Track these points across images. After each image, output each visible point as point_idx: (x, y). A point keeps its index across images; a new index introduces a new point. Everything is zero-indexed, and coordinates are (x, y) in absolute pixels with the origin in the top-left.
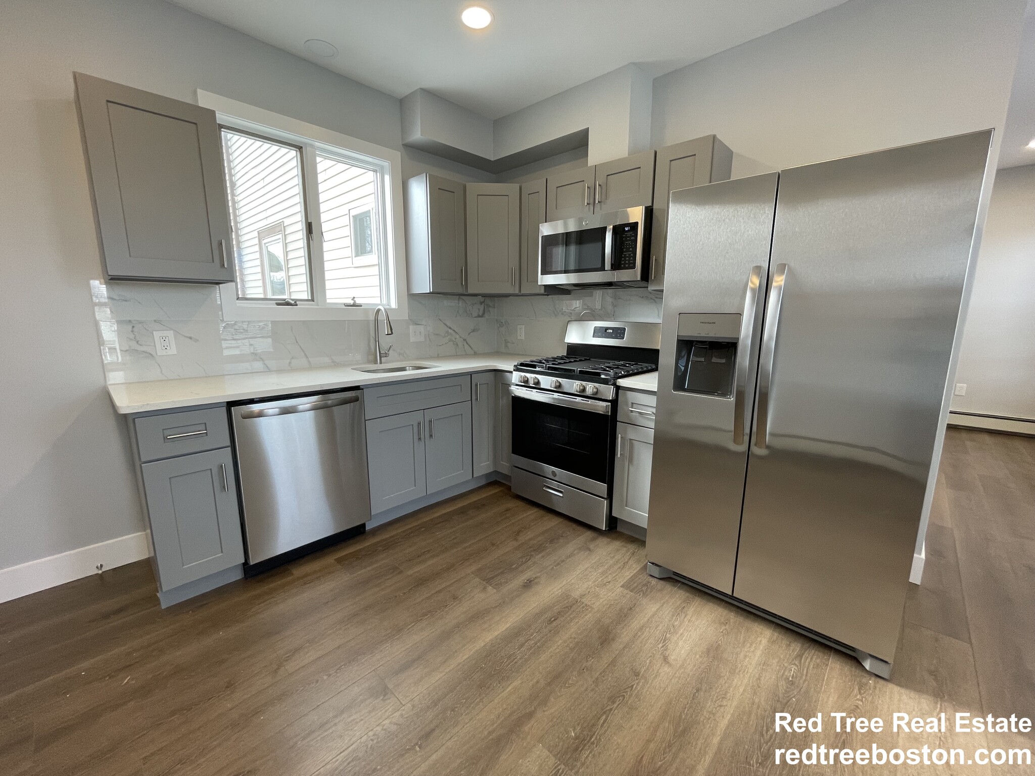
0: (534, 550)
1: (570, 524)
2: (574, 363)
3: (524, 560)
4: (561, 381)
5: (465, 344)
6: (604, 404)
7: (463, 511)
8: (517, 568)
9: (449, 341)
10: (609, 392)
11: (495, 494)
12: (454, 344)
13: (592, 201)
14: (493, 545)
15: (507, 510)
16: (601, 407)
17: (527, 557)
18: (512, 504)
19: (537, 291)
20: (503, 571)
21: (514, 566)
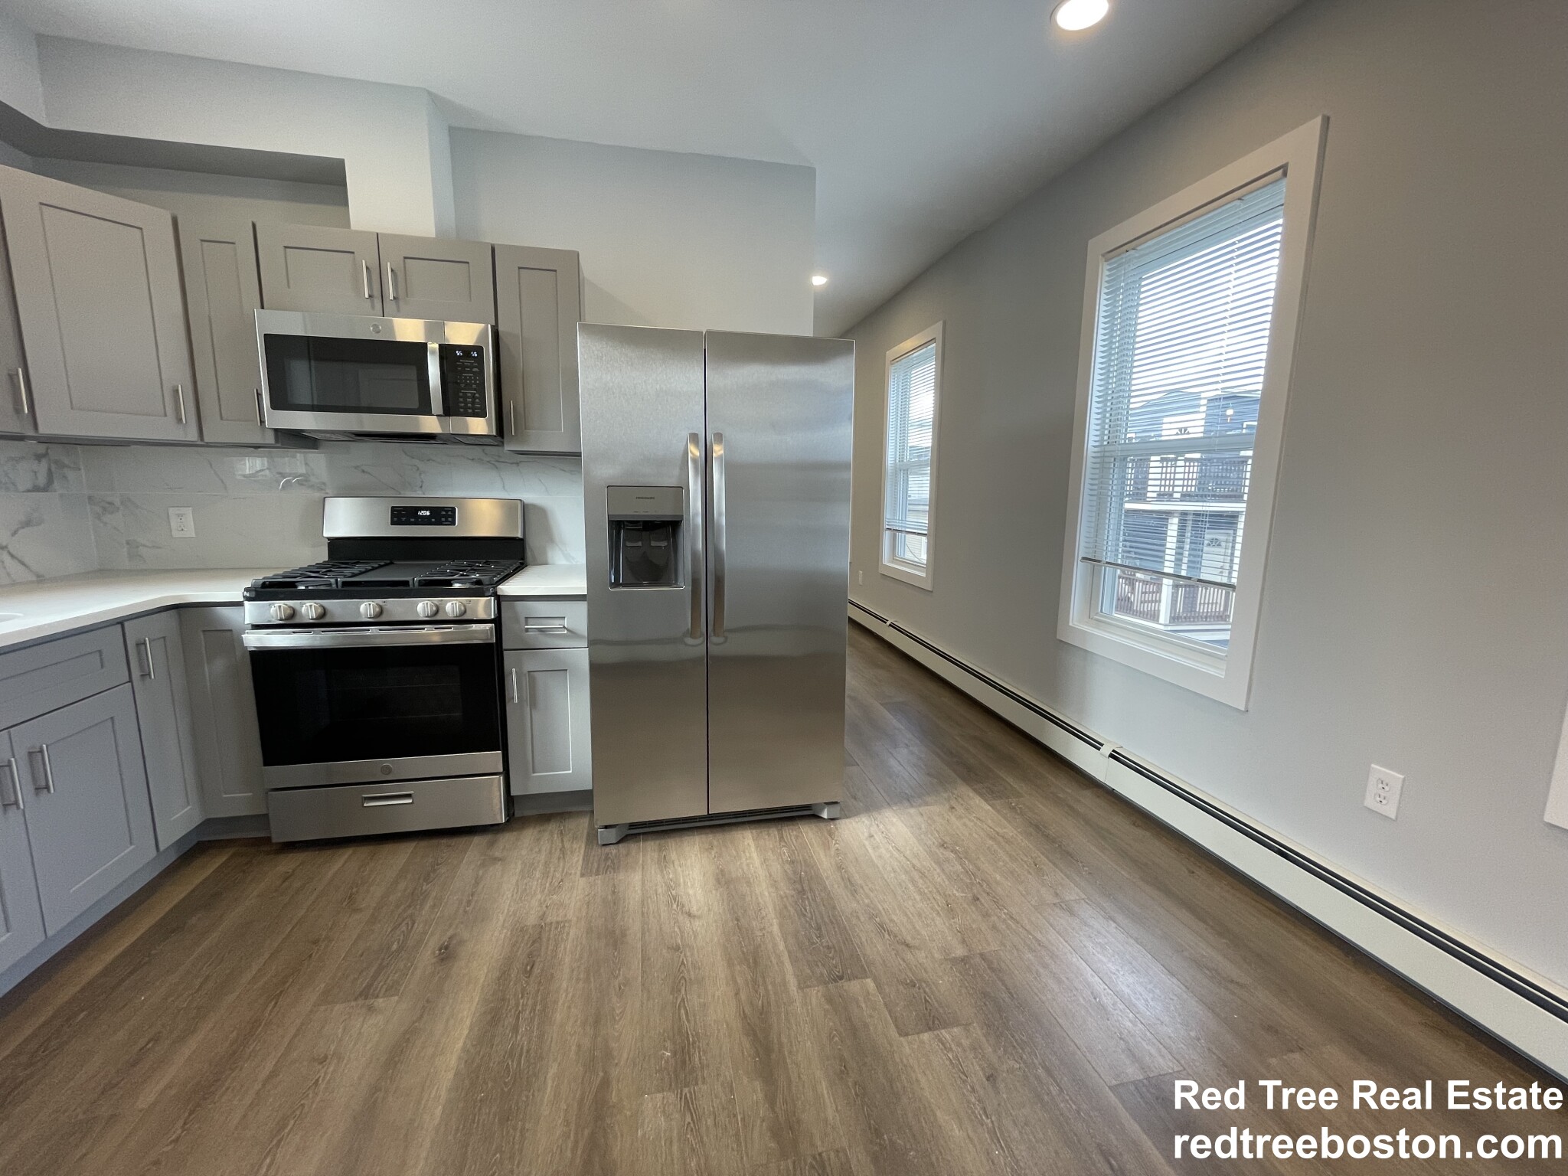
0: (409, 906)
4: (381, 604)
5: (7, 557)
6: (488, 626)
8: (402, 946)
13: (377, 293)
16: (481, 632)
17: (404, 923)
20: (381, 964)
21: (395, 946)
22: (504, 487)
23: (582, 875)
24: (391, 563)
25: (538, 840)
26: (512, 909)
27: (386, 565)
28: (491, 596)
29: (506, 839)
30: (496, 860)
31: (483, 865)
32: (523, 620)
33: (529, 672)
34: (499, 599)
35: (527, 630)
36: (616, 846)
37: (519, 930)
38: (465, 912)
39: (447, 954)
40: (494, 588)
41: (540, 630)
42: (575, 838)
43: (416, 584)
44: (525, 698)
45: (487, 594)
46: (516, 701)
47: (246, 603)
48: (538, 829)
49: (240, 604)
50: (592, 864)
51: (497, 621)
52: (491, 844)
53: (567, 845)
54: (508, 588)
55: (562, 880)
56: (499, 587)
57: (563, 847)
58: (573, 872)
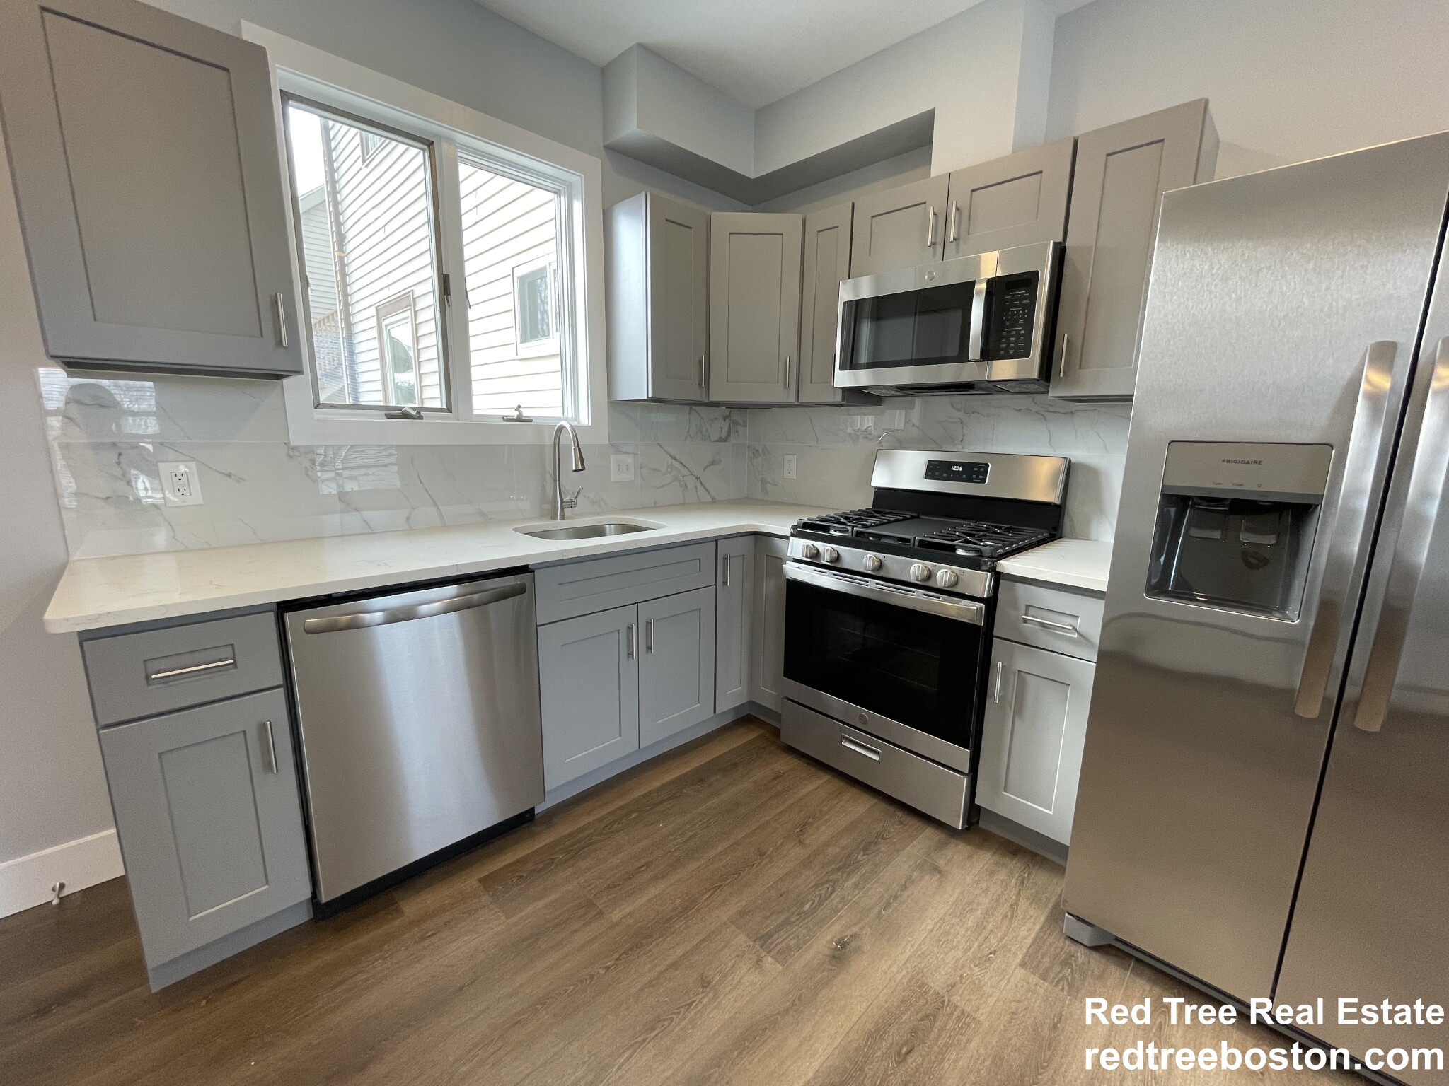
0: (838, 869)
1: (892, 809)
2: (896, 524)
3: (823, 892)
4: (881, 558)
5: (698, 484)
6: (974, 606)
7: (699, 778)
8: (813, 911)
9: (674, 481)
10: (980, 583)
11: (751, 742)
12: (681, 486)
13: (940, 239)
14: (762, 854)
15: (777, 777)
16: (966, 611)
17: (826, 886)
18: (784, 764)
19: (830, 399)
20: (789, 918)
21: (807, 906)
22: (1050, 442)
23: (1023, 965)
24: (918, 517)
25: (992, 873)
26: (924, 948)
27: (912, 517)
28: (988, 571)
29: (958, 851)
30: (937, 870)
31: (920, 867)
32: (1023, 608)
33: (1019, 671)
34: (998, 576)
35: (1025, 621)
36: (1087, 951)
37: (918, 986)
38: (879, 914)
39: (841, 953)
40: (993, 562)
41: (1042, 625)
42: (1035, 900)
43: (916, 544)
44: (1010, 700)
45: (983, 568)
46: (997, 700)
47: (791, 538)
48: (996, 858)
49: (787, 538)
50: (1043, 956)
51: (991, 603)
52: (942, 846)
53: (1023, 903)
54: (1010, 566)
55: (994, 952)
56: (1001, 562)
57: (1016, 903)
58: (1014, 949)
